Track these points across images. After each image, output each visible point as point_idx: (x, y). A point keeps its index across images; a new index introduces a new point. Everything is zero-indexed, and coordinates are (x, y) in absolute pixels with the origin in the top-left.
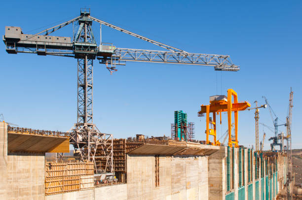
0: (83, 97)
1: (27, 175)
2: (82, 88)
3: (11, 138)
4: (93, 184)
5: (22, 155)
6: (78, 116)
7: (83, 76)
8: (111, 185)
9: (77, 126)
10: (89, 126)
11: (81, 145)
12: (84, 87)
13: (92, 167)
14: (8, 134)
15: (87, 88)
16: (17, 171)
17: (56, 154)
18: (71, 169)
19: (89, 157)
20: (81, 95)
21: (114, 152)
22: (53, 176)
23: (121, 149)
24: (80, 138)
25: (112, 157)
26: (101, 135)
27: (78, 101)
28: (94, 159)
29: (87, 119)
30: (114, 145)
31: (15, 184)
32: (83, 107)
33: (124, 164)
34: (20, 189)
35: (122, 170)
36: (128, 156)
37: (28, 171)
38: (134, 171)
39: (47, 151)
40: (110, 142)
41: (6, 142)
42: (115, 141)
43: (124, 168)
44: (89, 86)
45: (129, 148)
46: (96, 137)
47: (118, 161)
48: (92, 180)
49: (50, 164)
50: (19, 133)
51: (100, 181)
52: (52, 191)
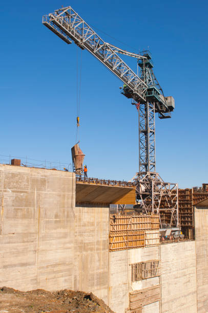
0: (145, 144)
1: (91, 228)
2: (144, 134)
3: (79, 188)
4: (158, 240)
5: (87, 207)
6: (140, 164)
7: (144, 121)
8: (177, 242)
9: (139, 175)
10: (152, 175)
11: (144, 196)
12: (146, 133)
13: (156, 221)
14: (77, 185)
15: (149, 134)
16: (82, 224)
17: (117, 205)
18: (135, 222)
19: (153, 210)
20: (143, 142)
21: (179, 204)
22: (118, 230)
23: (188, 201)
24: (143, 188)
25: (177, 210)
26: (165, 184)
27: (140, 148)
28: (158, 211)
29: (150, 167)
30: (179, 196)
31: (80, 238)
32: (144, 154)
33: (191, 218)
34: (85, 243)
35: (189, 224)
36: (195, 208)
37: (93, 224)
38: (202, 226)
39: (111, 203)
40: (175, 192)
41: (74, 193)
42: (180, 192)
43: (191, 222)
44: (151, 132)
45: (196, 200)
46: (160, 187)
47: (183, 214)
48: (157, 236)
49: (114, 216)
50: (87, 183)
51: (165, 237)
52: (117, 246)
